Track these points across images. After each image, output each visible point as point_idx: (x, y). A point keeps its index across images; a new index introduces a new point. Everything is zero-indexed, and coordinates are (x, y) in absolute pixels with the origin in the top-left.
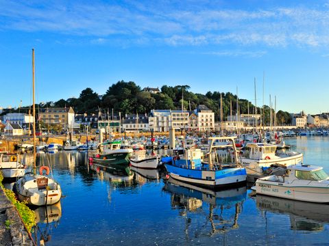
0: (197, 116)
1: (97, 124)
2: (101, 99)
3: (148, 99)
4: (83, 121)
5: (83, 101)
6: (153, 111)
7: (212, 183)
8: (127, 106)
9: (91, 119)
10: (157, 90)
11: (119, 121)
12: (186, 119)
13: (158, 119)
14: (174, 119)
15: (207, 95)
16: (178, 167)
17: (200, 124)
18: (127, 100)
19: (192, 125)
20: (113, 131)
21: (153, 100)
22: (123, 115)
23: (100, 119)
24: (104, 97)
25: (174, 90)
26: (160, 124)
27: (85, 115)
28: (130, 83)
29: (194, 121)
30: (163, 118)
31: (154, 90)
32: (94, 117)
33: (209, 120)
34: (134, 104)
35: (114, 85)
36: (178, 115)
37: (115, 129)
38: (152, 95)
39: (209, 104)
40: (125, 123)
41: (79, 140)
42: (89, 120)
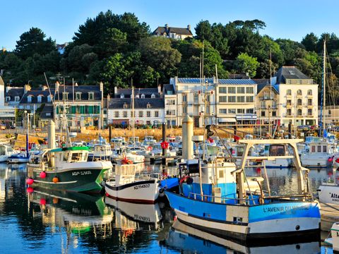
0: (277, 92)
1: (52, 108)
2: (62, 52)
3: (164, 52)
4: (24, 101)
5: (24, 58)
6: (175, 81)
7: (242, 230)
8: (117, 70)
9: (40, 97)
10: (187, 31)
11: (100, 104)
12: (250, 100)
13: (185, 98)
14: (223, 99)
15: (304, 42)
16: (186, 197)
17: (282, 111)
18: (118, 56)
19: (263, 114)
20: (87, 125)
21: (177, 56)
22: (109, 91)
23: (59, 97)
24: (69, 48)
25: (224, 31)
26: (191, 110)
27: (28, 88)
28: (126, 16)
29: (268, 103)
30: (196, 97)
31: (180, 31)
32: (46, 93)
33: (305, 101)
34: (133, 64)
35: (89, 22)
36: (231, 90)
37: (90, 120)
38: (174, 44)
39: (309, 64)
40: (113, 107)
41: (12, 143)
42: (34, 100)
